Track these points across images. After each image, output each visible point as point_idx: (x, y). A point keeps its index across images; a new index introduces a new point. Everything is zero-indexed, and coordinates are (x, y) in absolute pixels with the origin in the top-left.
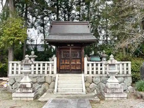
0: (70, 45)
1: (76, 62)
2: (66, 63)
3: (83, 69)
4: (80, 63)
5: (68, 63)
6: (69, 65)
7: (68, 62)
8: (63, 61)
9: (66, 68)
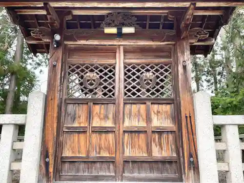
0: (114, 30)
1: (149, 119)
2: (96, 123)
3: (191, 156)
4: (168, 124)
5: (109, 124)
6: (111, 136)
7: (106, 117)
8: (82, 111)
9: (93, 154)
